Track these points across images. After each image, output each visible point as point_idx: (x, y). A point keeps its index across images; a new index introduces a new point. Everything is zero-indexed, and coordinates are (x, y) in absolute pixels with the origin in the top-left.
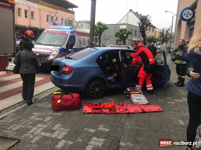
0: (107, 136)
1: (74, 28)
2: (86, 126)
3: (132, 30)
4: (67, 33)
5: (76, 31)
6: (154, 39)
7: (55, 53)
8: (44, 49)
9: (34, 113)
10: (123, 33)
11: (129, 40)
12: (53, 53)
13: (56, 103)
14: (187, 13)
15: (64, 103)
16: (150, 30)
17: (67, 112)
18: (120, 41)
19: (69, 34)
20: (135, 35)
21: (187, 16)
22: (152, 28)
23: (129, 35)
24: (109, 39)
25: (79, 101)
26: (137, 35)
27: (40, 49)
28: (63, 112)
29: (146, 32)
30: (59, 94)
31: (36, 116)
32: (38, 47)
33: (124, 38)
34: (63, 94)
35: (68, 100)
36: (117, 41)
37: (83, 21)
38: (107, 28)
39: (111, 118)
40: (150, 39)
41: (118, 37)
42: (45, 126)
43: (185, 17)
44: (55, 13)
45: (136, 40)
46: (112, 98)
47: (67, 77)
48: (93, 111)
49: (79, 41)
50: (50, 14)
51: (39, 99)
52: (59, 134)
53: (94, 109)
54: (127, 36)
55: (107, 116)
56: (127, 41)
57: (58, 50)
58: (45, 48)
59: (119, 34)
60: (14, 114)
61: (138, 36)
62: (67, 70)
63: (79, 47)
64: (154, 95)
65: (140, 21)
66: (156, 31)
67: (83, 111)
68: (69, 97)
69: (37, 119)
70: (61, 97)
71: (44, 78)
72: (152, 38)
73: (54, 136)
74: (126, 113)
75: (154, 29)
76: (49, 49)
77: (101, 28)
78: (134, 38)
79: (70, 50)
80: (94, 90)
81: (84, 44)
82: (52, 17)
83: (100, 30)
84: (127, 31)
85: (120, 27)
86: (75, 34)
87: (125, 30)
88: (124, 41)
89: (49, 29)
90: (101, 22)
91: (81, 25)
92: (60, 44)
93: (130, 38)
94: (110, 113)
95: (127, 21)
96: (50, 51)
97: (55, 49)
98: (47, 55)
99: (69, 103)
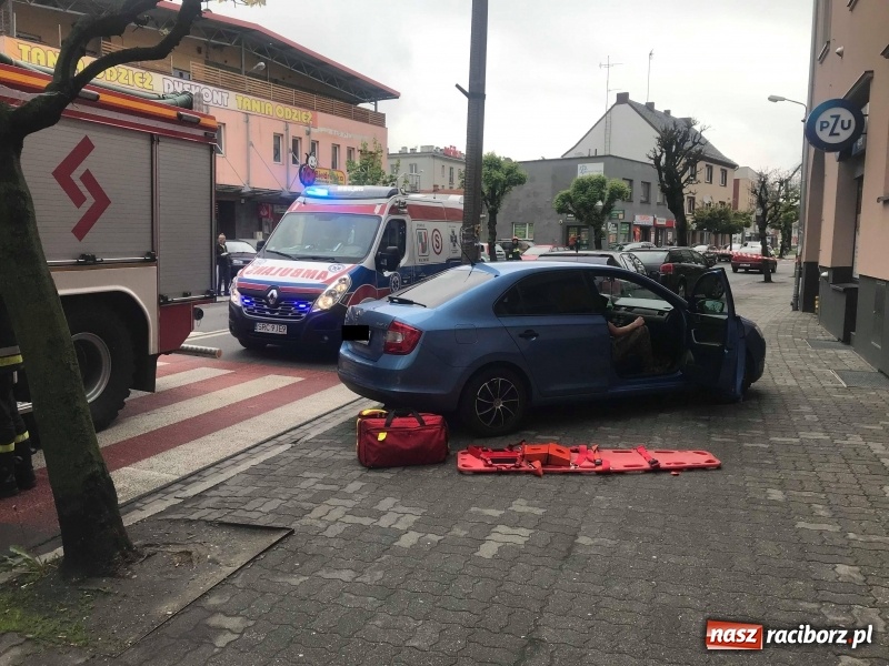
0: (539, 523)
1: (400, 194)
2: (472, 503)
3: (631, 181)
4: (377, 211)
5: (408, 202)
6: (731, 215)
7: (338, 289)
8: (298, 272)
9: (307, 474)
10: (589, 196)
11: (616, 225)
12: (330, 288)
13: (373, 441)
14: (832, 121)
15: (396, 442)
16: (710, 178)
17: (406, 471)
18: (579, 229)
19: (383, 217)
20: (647, 202)
21: (832, 134)
22: (717, 170)
23: (618, 203)
24: (531, 224)
25: (443, 437)
26: (652, 199)
27: (281, 275)
28: (395, 471)
29: (685, 191)
30: (381, 413)
31: (313, 481)
32: (272, 268)
33: (596, 215)
34: (392, 414)
35: (410, 432)
36: (567, 228)
37: (418, 151)
38: (520, 181)
39: (550, 485)
40: (710, 215)
41: (570, 212)
42: (350, 503)
43: (824, 136)
44: (307, 125)
45: (648, 221)
46: (552, 434)
47: (402, 363)
48: (491, 466)
49: (421, 239)
50: (287, 130)
51: (307, 438)
52: (398, 519)
53: (494, 461)
54: (608, 209)
55: (535, 479)
56: (609, 227)
57: (346, 276)
58: (302, 270)
59: (576, 199)
60: (244, 476)
61: (658, 204)
62: (399, 340)
63: (418, 263)
64: (701, 425)
65: (658, 148)
66: (737, 182)
67: (460, 466)
68: (411, 422)
69: (320, 487)
70: (388, 425)
71: (300, 379)
72: (720, 212)
73: (384, 522)
74: (598, 473)
75: (729, 171)
76: (316, 272)
77: (497, 181)
78: (642, 213)
79: (387, 274)
80: (487, 406)
81: (438, 251)
82: (295, 142)
83: (493, 190)
84: (608, 185)
85: (579, 171)
86: (404, 213)
87: (600, 183)
88: (596, 231)
89: (309, 200)
90: (497, 155)
91: (411, 165)
92: (352, 252)
93: (621, 216)
94: (545, 473)
95: (608, 140)
96: (319, 281)
97: (338, 272)
98: (311, 296)
99: (413, 443)
